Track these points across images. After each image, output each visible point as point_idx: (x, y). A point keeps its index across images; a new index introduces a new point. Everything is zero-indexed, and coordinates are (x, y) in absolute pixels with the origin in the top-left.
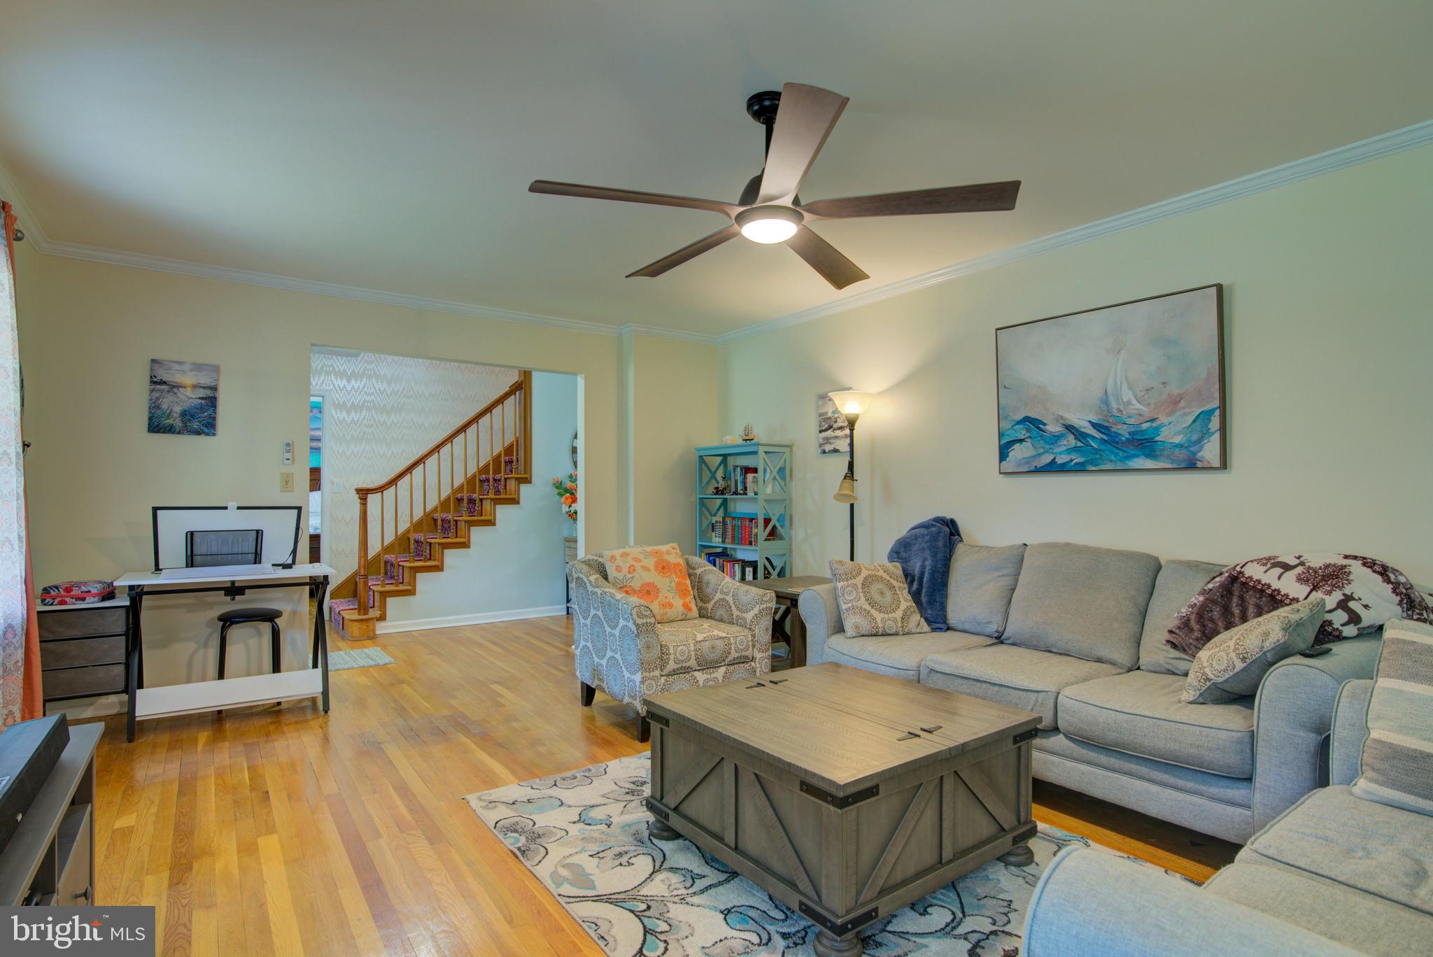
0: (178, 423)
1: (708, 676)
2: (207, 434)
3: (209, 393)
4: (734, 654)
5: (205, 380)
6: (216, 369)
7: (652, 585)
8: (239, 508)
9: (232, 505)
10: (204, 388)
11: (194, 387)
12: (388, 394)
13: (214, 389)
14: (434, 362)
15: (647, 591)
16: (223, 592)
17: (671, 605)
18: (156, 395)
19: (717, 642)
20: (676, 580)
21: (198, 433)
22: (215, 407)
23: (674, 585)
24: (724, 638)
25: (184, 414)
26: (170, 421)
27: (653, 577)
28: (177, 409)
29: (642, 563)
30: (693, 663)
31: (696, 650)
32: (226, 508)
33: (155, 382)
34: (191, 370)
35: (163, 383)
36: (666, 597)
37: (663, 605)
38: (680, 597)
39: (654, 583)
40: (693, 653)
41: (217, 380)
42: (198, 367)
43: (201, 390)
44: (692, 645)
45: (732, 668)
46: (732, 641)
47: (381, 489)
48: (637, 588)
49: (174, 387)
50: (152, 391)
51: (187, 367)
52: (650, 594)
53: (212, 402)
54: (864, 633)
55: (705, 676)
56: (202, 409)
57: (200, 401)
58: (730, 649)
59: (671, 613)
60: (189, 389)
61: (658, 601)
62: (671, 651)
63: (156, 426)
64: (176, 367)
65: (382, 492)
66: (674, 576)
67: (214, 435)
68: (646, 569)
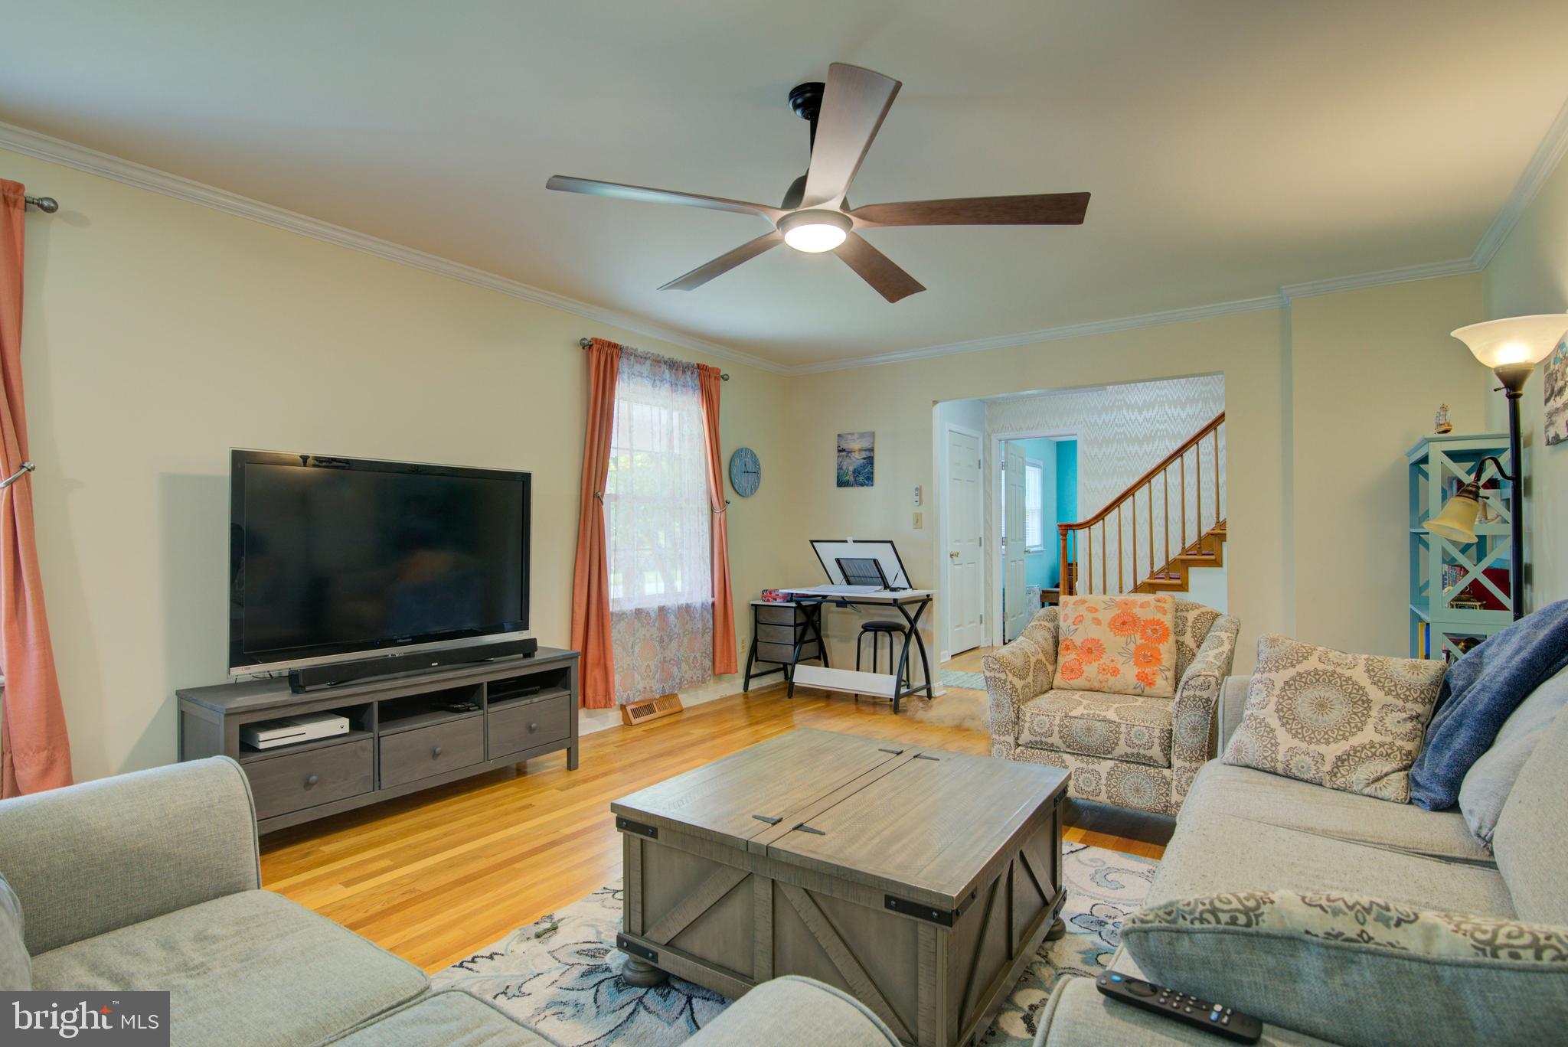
0: (851, 479)
1: (1084, 765)
2: (867, 485)
3: (868, 454)
4: (1122, 748)
5: (866, 445)
6: (873, 434)
7: (1097, 642)
8: (854, 541)
9: (850, 539)
10: (865, 450)
11: (860, 450)
12: (1139, 423)
13: (872, 450)
14: (1191, 379)
15: (1089, 648)
16: (835, 604)
17: (1115, 672)
18: (840, 459)
19: (1098, 724)
20: (1139, 642)
21: (862, 485)
22: (872, 464)
23: (1132, 646)
24: (1111, 722)
25: (855, 471)
26: (847, 478)
27: (1103, 634)
28: (851, 469)
29: (1095, 615)
30: (1055, 740)
31: (1060, 726)
32: (846, 541)
33: (841, 450)
34: (858, 438)
35: (843, 450)
36: (1112, 661)
37: (1104, 670)
38: (1136, 664)
39: (1099, 640)
40: (1056, 729)
41: (873, 443)
42: (862, 435)
43: (864, 452)
44: (1058, 719)
45: (1125, 766)
46: (1123, 729)
47: (1088, 524)
48: (1078, 643)
49: (850, 452)
50: (838, 457)
51: (856, 436)
52: (1091, 653)
53: (870, 460)
54: (1248, 762)
55: (1078, 764)
56: (864, 466)
57: (863, 461)
58: (1118, 739)
59: (1113, 682)
60: (857, 453)
61: (1097, 663)
62: (1027, 718)
63: (841, 483)
64: (850, 437)
65: (1089, 527)
66: (1138, 636)
67: (872, 485)
68: (1097, 621)
